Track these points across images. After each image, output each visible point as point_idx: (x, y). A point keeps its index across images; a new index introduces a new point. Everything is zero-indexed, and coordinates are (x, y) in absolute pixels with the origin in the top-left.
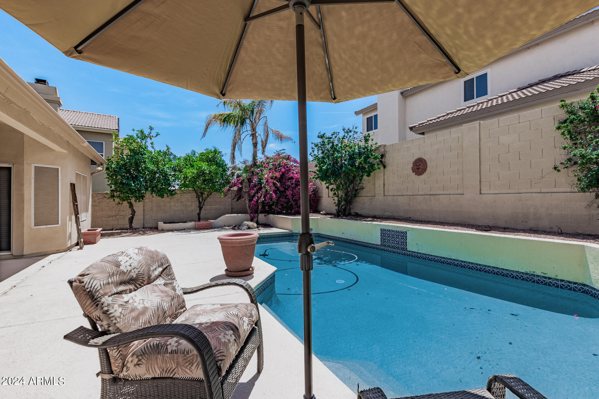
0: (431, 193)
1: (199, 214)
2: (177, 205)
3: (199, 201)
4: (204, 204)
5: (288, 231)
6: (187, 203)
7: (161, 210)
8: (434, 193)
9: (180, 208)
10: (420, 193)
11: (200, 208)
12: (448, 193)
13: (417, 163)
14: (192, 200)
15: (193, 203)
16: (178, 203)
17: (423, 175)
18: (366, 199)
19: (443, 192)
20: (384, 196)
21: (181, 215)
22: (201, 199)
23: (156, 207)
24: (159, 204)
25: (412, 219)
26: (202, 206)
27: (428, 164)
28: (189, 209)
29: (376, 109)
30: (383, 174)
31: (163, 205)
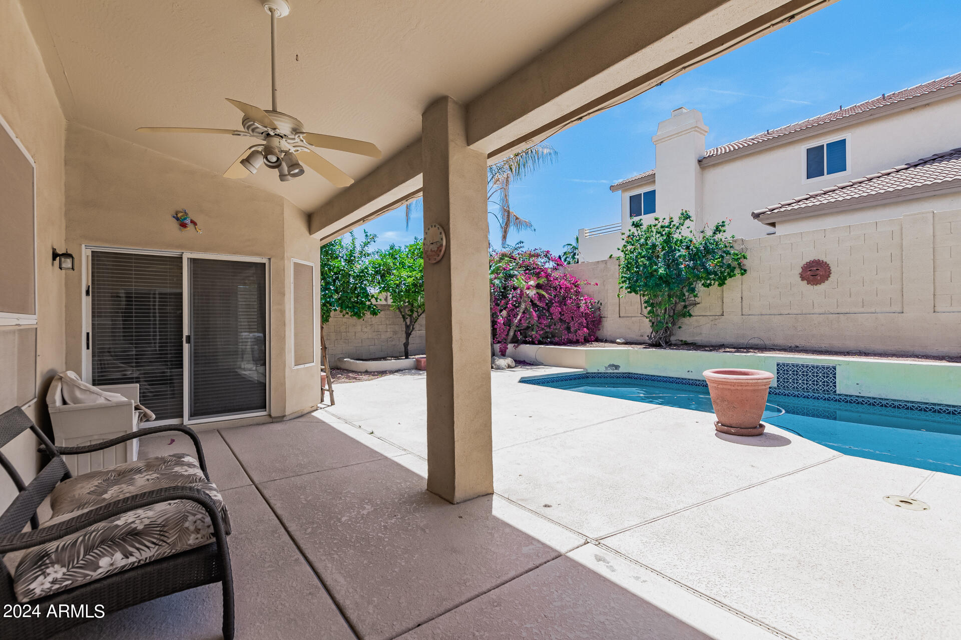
0: (839, 311)
1: (406, 345)
2: (365, 330)
3: (406, 323)
4: (413, 329)
5: (582, 370)
6: (380, 327)
7: (341, 339)
8: (843, 311)
9: (370, 336)
10: (817, 310)
11: (408, 335)
12: (873, 310)
13: (813, 267)
14: (388, 322)
15: (389, 326)
16: (366, 327)
17: (822, 284)
18: (703, 320)
19: (862, 310)
20: (742, 315)
21: (371, 347)
22: (408, 321)
23: (335, 333)
24: (339, 329)
25: (801, 349)
26: (411, 332)
27: (833, 269)
28: (383, 337)
29: (654, 182)
30: (741, 283)
31: (345, 330)
